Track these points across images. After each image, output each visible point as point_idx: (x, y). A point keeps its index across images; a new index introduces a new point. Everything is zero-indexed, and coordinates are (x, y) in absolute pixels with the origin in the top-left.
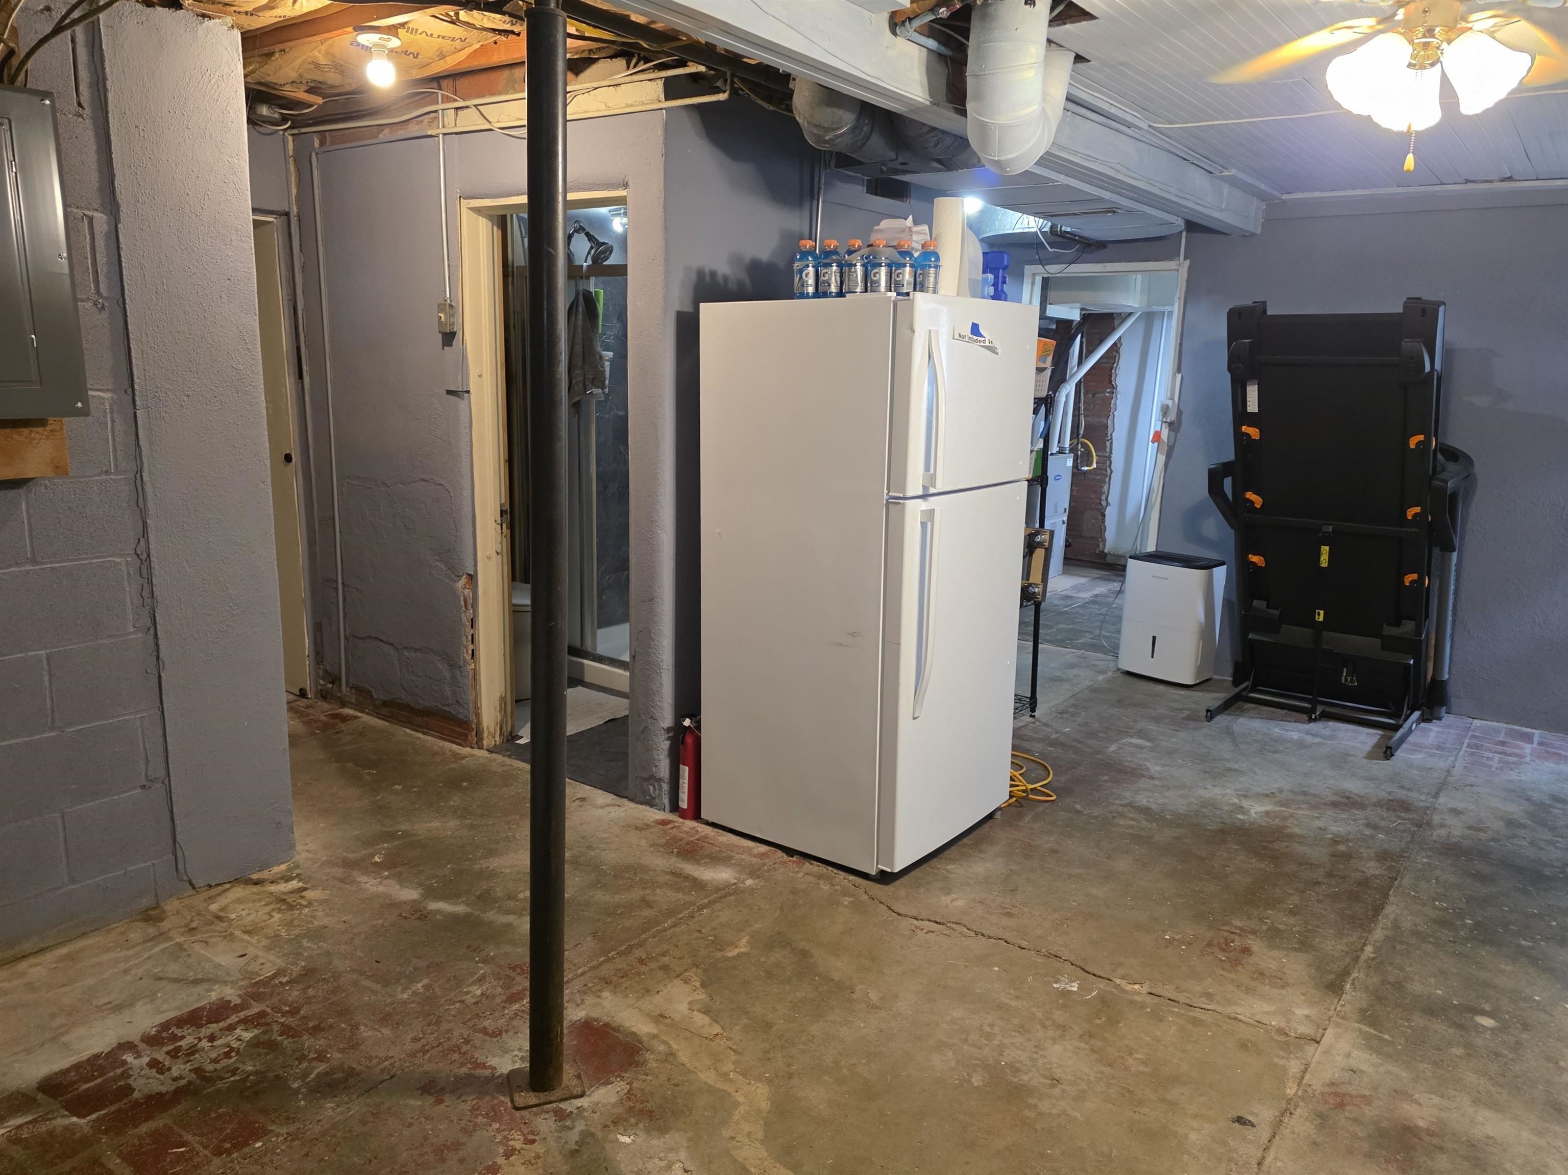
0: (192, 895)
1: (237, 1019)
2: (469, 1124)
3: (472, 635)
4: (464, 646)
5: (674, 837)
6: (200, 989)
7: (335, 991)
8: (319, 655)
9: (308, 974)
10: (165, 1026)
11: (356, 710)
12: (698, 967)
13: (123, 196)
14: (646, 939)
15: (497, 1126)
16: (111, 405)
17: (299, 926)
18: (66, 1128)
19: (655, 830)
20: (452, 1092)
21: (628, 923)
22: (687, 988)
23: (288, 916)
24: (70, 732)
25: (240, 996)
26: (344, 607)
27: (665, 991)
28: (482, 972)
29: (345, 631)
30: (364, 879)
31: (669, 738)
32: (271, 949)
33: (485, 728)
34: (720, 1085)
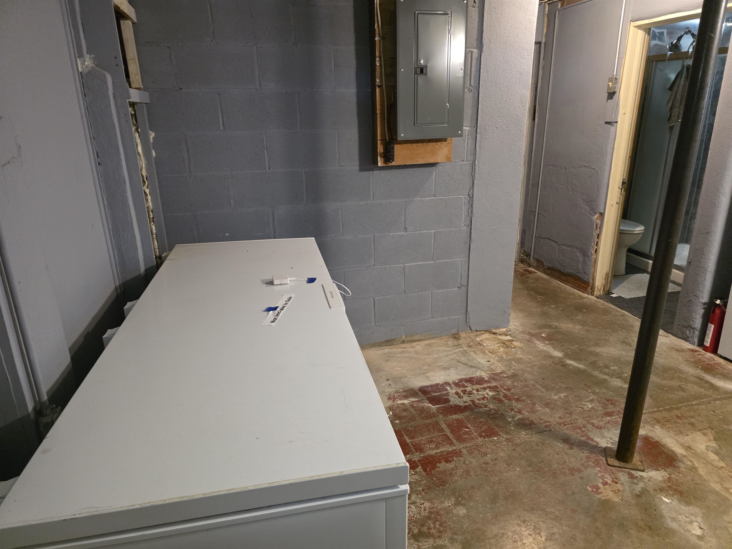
0: (470, 333)
1: (487, 386)
2: (585, 463)
3: (597, 242)
4: (592, 247)
5: (699, 360)
6: (473, 370)
7: (526, 386)
8: (522, 243)
9: (514, 376)
10: (461, 380)
11: (535, 269)
12: (712, 429)
13: (485, 41)
14: (681, 407)
15: (599, 469)
16: (468, 132)
17: (511, 355)
18: (428, 407)
19: (688, 353)
20: (577, 446)
21: (671, 396)
22: (705, 438)
23: (506, 350)
24: (438, 262)
25: (488, 377)
26: (537, 224)
27: (692, 436)
28: (592, 397)
29: (536, 234)
30: (537, 342)
31: (704, 308)
32: (500, 362)
33: (596, 287)
34: (723, 493)
